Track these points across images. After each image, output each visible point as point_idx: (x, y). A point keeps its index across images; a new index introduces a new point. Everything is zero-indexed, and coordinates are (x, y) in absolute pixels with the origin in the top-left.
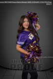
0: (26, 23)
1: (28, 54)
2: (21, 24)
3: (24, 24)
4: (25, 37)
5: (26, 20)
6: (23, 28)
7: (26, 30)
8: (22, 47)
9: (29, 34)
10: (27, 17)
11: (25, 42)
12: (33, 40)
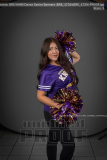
0: (53, 52)
1: (58, 107)
2: (44, 54)
3: (50, 53)
4: (53, 77)
5: (53, 45)
6: (49, 60)
7: (54, 64)
8: (48, 94)
9: (59, 70)
10: (55, 41)
11: (53, 86)
12: (67, 82)
